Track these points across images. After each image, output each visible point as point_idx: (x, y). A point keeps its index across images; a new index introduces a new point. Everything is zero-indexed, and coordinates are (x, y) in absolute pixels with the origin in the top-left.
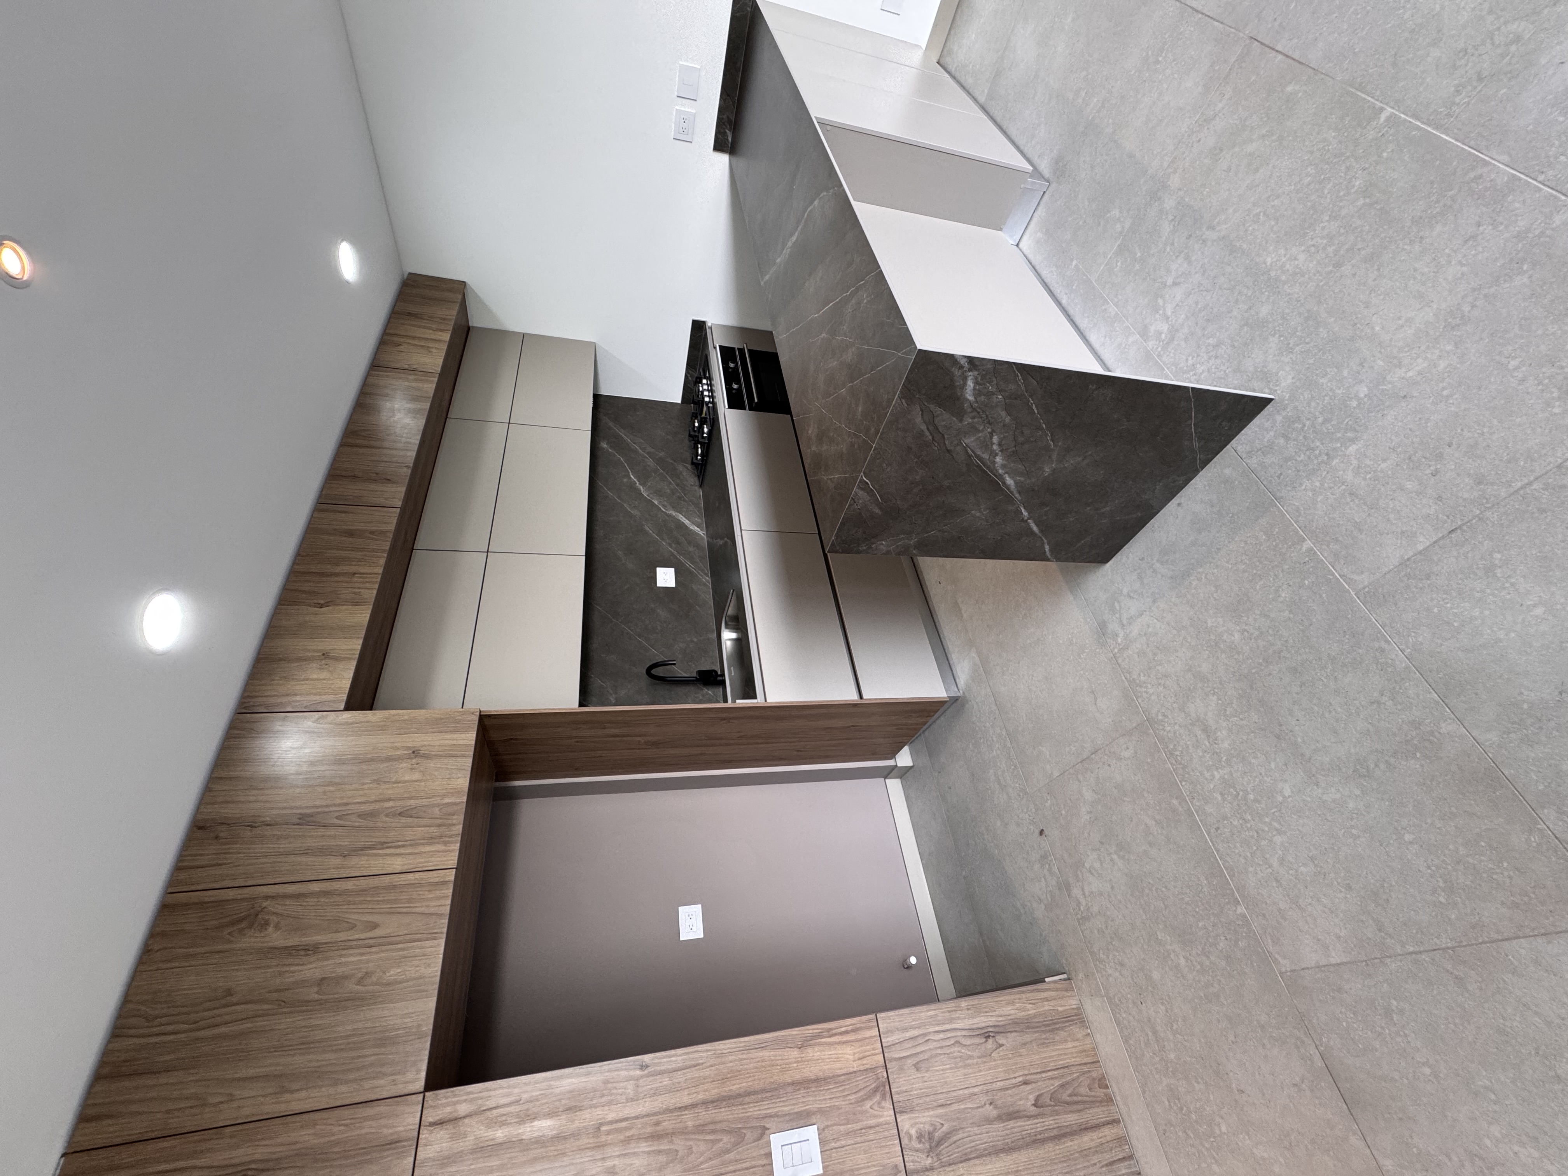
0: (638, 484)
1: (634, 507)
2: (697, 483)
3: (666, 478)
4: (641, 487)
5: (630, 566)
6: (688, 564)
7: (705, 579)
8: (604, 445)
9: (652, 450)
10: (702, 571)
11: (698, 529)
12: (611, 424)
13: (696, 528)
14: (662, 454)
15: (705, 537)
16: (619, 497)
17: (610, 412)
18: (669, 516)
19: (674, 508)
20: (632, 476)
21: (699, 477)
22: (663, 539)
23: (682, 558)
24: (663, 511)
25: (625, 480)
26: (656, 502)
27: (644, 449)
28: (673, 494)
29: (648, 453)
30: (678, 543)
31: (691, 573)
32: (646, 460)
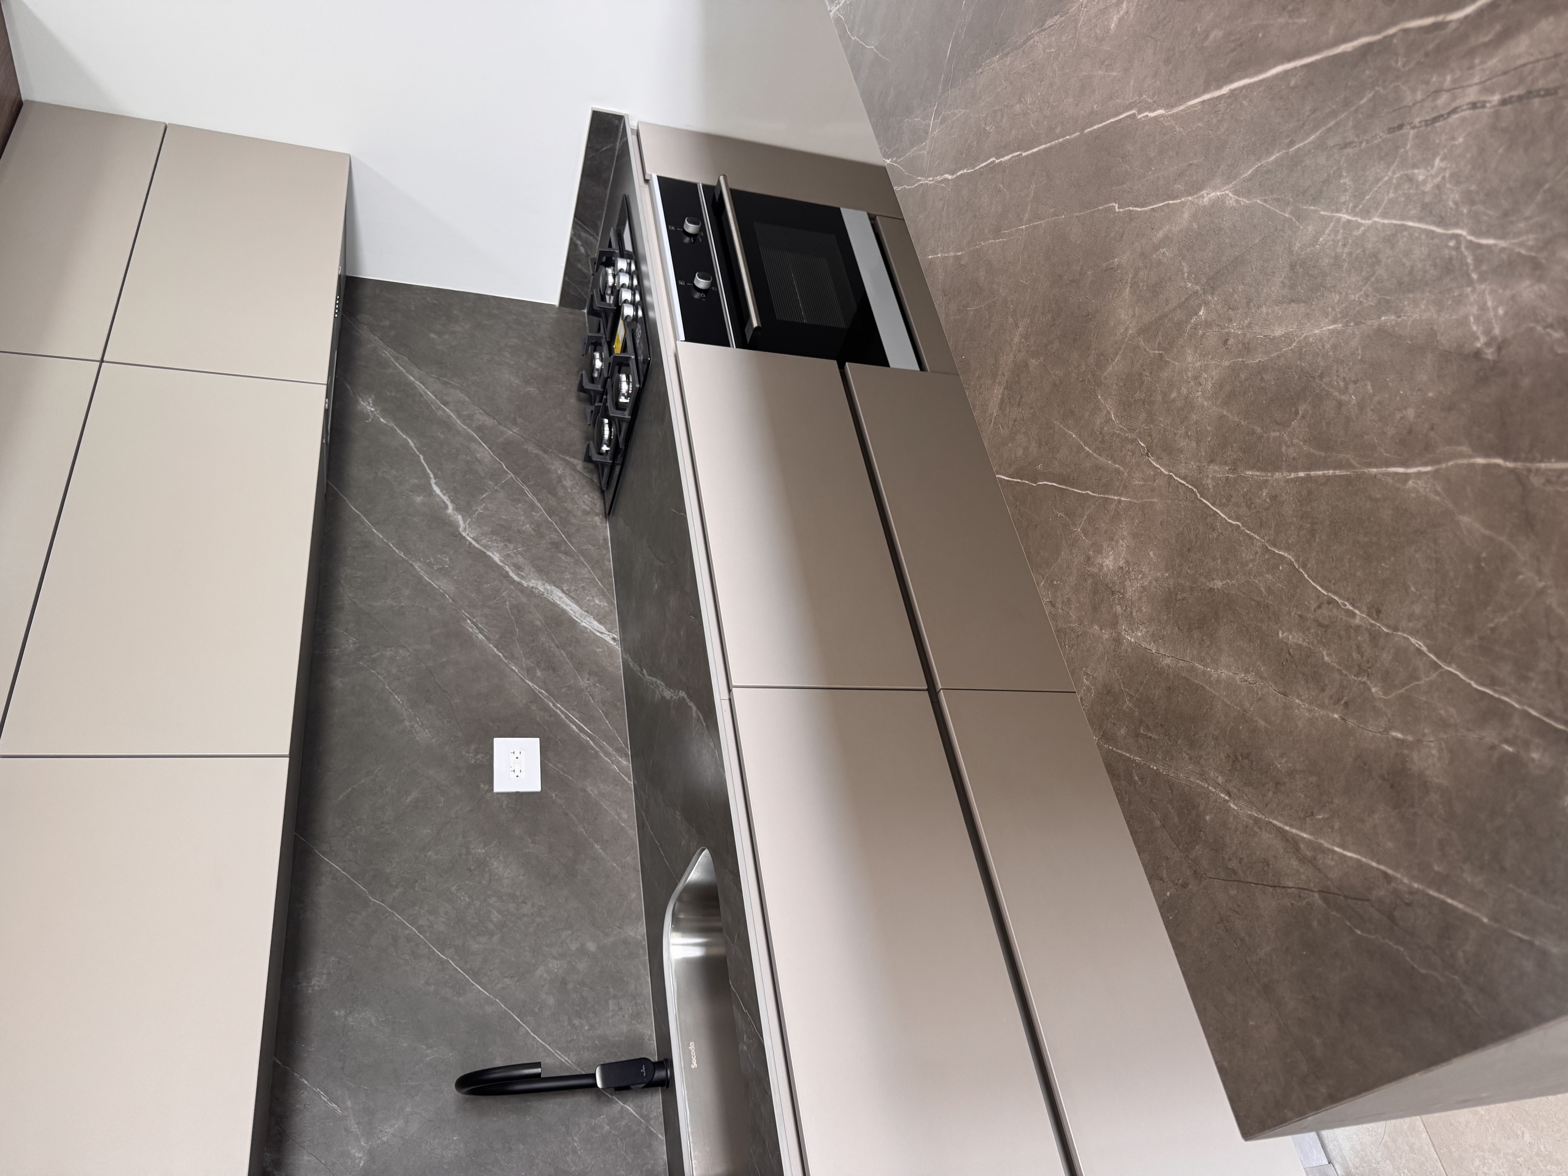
0: (450, 510)
1: (439, 570)
2: (599, 506)
3: (523, 493)
4: (460, 517)
5: (424, 736)
6: (575, 724)
7: (618, 763)
8: (367, 406)
9: (489, 422)
10: (611, 741)
11: (602, 628)
12: (387, 353)
13: (595, 623)
14: (512, 432)
15: (619, 649)
16: (401, 545)
17: (387, 323)
18: (530, 593)
19: (544, 573)
20: (437, 490)
21: (603, 492)
22: (512, 657)
23: (559, 708)
24: (513, 582)
25: (419, 499)
26: (496, 557)
27: (468, 419)
28: (541, 536)
29: (479, 429)
30: (551, 666)
31: (583, 747)
32: (474, 446)
